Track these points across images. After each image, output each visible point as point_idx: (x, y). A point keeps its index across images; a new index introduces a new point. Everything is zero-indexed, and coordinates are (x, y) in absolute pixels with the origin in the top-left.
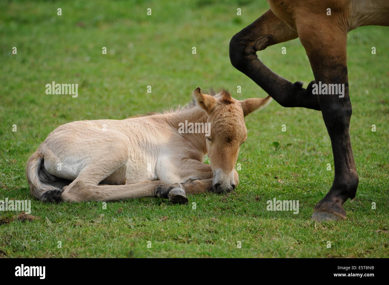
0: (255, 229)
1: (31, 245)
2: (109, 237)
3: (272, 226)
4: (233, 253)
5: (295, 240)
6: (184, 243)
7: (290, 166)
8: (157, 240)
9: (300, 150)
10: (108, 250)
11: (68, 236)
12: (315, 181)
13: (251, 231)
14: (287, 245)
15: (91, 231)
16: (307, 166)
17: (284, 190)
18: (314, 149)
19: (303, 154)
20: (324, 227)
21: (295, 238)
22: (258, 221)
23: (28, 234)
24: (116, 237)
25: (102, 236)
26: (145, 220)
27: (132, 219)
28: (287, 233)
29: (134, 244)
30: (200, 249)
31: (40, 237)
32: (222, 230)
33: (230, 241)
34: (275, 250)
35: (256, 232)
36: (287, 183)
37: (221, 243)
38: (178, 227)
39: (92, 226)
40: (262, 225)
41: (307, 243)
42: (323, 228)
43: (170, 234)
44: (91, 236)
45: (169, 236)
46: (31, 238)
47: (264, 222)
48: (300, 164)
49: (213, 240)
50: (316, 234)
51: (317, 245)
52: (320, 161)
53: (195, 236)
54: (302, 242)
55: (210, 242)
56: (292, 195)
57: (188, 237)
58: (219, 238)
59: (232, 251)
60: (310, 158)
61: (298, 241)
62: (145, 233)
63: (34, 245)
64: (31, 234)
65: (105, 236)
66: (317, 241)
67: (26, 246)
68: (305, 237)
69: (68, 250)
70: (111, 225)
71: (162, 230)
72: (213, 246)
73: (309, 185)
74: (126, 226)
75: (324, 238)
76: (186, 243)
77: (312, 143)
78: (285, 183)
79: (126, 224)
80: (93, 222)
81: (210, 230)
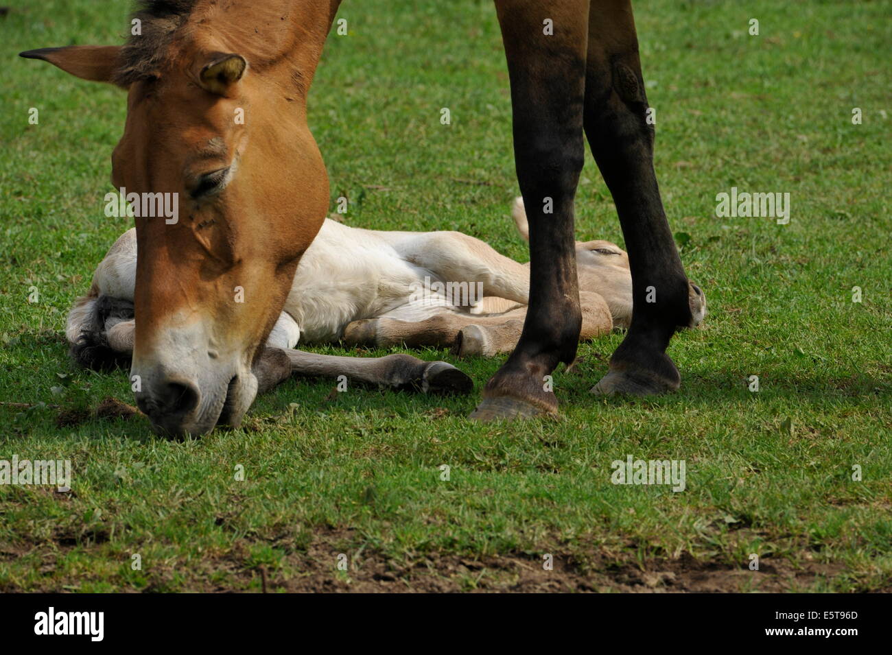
0: (653, 436)
1: (134, 475)
2: (312, 457)
3: (690, 430)
4: (605, 494)
5: (747, 463)
6: (489, 469)
7: (720, 289)
8: (426, 464)
9: (740, 251)
10: (315, 486)
11: (217, 455)
12: (783, 325)
13: (642, 441)
14: (729, 475)
15: (271, 443)
16: (759, 290)
17: (711, 346)
18: (772, 250)
19: (749, 261)
20: (813, 433)
21: (746, 457)
22: (657, 419)
23: (123, 450)
24: (330, 455)
25: (298, 454)
26: (393, 417)
27: (363, 415)
28: (728, 446)
29: (372, 474)
30: (527, 486)
31: (152, 456)
32: (576, 440)
33: (596, 466)
34: (702, 486)
35: (655, 445)
36: (715, 328)
37: (574, 470)
38: (472, 433)
39: (272, 431)
40: (666, 428)
41: (775, 469)
42: (811, 433)
43: (453, 449)
44: (271, 454)
45: (453, 453)
46: (131, 457)
47: (673, 422)
48: (743, 283)
49: (556, 463)
50: (796, 449)
51: (799, 475)
52: (789, 276)
53: (512, 453)
54: (764, 468)
55: (549, 468)
56: (730, 358)
57: (496, 458)
58: (569, 459)
59: (602, 490)
60: (764, 269)
61: (754, 465)
62: (396, 448)
63: (142, 475)
64: (131, 449)
65: (302, 455)
66: (798, 465)
67: (123, 477)
68: (772, 456)
69: (221, 487)
70: (315, 428)
71: (436, 440)
72: (558, 477)
73: (768, 333)
74: (350, 432)
75: (815, 458)
76: (494, 472)
77: (765, 234)
78: (712, 330)
79: (351, 426)
80: (272, 421)
81: (546, 440)
